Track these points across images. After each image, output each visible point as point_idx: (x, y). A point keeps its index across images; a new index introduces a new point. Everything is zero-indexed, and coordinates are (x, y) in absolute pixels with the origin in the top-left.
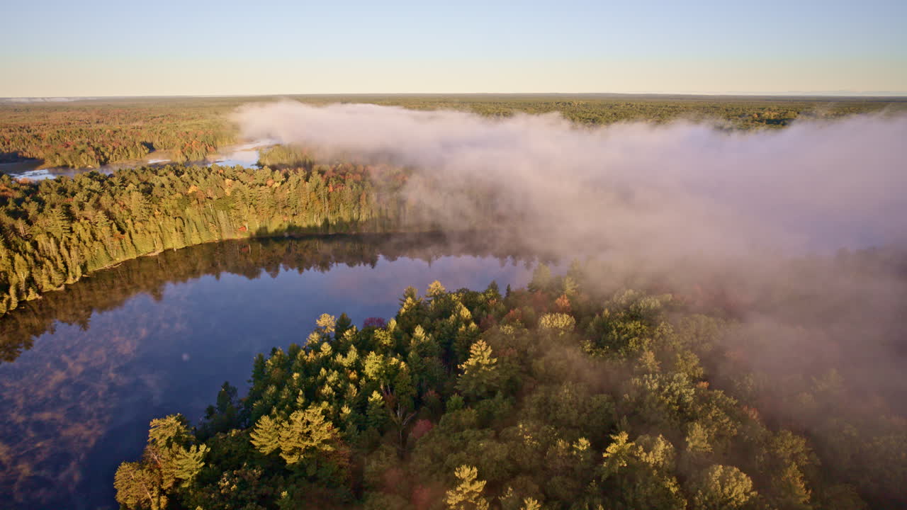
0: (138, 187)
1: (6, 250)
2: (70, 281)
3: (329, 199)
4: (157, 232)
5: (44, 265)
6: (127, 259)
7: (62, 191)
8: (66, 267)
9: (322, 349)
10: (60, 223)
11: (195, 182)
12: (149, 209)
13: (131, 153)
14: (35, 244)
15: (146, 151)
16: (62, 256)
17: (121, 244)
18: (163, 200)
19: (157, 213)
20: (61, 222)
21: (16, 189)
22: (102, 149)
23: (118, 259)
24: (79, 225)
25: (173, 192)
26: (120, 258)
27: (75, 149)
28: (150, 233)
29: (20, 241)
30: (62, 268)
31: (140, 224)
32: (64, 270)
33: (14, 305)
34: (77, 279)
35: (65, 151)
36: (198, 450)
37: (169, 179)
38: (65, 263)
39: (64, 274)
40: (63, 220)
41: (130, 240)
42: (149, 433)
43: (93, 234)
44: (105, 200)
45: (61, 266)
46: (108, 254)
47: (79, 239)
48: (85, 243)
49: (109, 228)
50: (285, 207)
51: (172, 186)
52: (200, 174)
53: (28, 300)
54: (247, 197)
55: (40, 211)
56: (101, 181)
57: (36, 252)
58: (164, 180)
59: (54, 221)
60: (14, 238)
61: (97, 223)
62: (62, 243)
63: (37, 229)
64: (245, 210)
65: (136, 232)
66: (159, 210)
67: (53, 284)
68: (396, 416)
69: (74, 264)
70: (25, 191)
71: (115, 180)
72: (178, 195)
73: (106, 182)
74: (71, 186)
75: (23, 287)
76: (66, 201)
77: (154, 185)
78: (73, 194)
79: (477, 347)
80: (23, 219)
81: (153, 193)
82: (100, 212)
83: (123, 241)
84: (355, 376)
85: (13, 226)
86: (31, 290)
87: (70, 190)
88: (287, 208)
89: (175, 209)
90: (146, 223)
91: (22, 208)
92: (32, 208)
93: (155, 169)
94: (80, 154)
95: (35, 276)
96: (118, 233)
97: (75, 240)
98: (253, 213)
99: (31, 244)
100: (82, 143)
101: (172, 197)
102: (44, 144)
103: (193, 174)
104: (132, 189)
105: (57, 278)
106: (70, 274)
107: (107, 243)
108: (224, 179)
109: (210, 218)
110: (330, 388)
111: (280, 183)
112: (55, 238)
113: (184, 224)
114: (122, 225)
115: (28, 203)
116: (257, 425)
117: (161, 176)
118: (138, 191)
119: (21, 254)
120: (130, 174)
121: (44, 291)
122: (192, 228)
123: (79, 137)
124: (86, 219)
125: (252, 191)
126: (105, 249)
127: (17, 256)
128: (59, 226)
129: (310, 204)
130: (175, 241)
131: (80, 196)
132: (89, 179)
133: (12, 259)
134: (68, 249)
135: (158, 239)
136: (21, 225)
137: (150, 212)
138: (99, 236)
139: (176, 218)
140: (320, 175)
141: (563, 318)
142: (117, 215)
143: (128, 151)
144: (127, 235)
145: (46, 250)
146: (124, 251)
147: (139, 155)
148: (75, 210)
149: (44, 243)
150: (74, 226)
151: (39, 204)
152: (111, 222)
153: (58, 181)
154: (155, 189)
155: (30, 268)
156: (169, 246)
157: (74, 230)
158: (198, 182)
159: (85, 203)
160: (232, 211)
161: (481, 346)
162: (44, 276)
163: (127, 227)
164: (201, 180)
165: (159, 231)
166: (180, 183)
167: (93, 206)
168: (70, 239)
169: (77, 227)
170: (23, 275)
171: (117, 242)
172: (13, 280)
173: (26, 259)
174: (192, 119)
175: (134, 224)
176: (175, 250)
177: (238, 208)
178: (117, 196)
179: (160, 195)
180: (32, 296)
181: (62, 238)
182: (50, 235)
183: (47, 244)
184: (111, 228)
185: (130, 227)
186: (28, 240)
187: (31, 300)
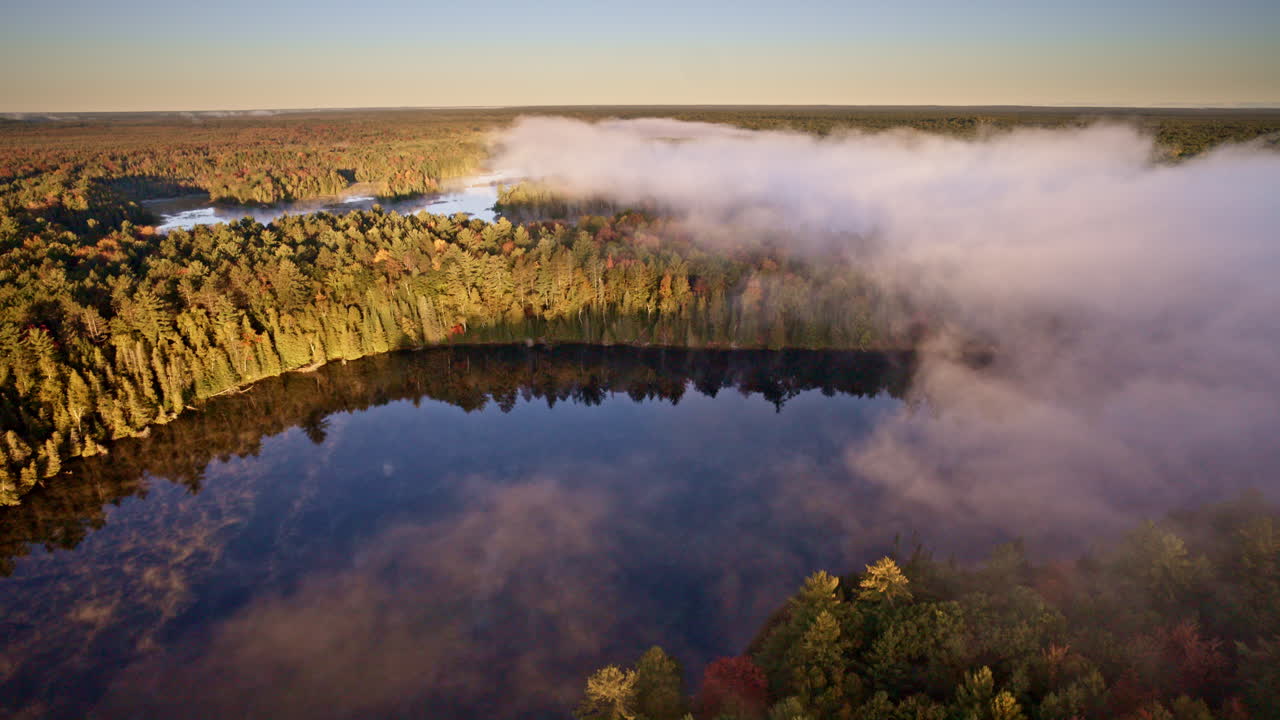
0: (295, 249)
1: (54, 365)
2: (162, 420)
3: (605, 281)
4: (315, 332)
5: (120, 391)
6: (265, 376)
8: (158, 391)
10: (154, 315)
11: (386, 243)
12: (307, 288)
14: (110, 353)
15: (344, 184)
16: (153, 373)
17: (256, 350)
18: (331, 274)
19: (319, 296)
20: (156, 313)
21: (128, 246)
23: (249, 377)
24: (189, 318)
25: (349, 260)
26: (253, 376)
28: (304, 332)
29: (85, 347)
30: (151, 396)
31: (289, 317)
32: (154, 399)
34: (174, 416)
37: (347, 237)
38: (157, 387)
39: (153, 407)
40: (159, 310)
41: (271, 344)
43: (210, 334)
44: (239, 272)
45: (149, 392)
46: (232, 369)
47: (186, 343)
48: (194, 349)
49: (235, 325)
50: (530, 292)
51: (349, 249)
52: (397, 230)
53: (82, 456)
54: (467, 272)
55: (132, 291)
57: (108, 368)
58: (339, 237)
59: (145, 311)
60: (76, 341)
61: (218, 314)
62: (156, 350)
63: (120, 325)
64: (463, 295)
66: (323, 293)
67: (132, 425)
69: (173, 387)
75: (75, 433)
76: (178, 272)
77: (322, 246)
80: (98, 307)
81: (317, 261)
82: (226, 296)
83: (259, 346)
85: (79, 318)
86: (90, 437)
88: (534, 295)
89: (350, 290)
90: (299, 314)
91: (106, 284)
92: (122, 284)
93: (335, 215)
95: (103, 411)
96: (250, 331)
97: (178, 345)
98: (476, 303)
99: (103, 353)
101: (346, 270)
103: (387, 229)
105: (139, 415)
106: (164, 405)
107: (231, 348)
108: (433, 240)
109: (405, 308)
111: (524, 249)
112: (145, 341)
113: (362, 317)
114: (261, 317)
115: (119, 276)
118: (293, 258)
119: (81, 372)
121: (113, 439)
122: (374, 324)
124: (201, 306)
125: (476, 263)
126: (229, 361)
127: (75, 377)
128: (154, 319)
129: (573, 290)
130: (344, 347)
131: (195, 267)
133: (64, 380)
134: (166, 361)
135: (318, 344)
136: (91, 318)
137: (309, 295)
138: (220, 338)
139: (349, 306)
140: (591, 237)
142: (254, 302)
144: (265, 336)
145: (127, 362)
146: (259, 363)
147: (333, 189)
148: (186, 289)
149: (125, 350)
150: (179, 319)
152: (242, 312)
154: (322, 253)
155: (93, 397)
156: (336, 355)
157: (179, 326)
158: (392, 244)
159: (204, 277)
160: (441, 297)
162: (117, 412)
163: (268, 320)
164: (398, 239)
165: (320, 329)
166: (363, 244)
167: (217, 284)
168: (171, 342)
169: (186, 322)
170: (79, 411)
171: (248, 349)
172: (61, 419)
173: (87, 381)
175: (279, 316)
176: (345, 362)
177: (450, 292)
178: (258, 267)
179: (327, 266)
180: (90, 449)
181: (158, 339)
182: (139, 335)
183: (132, 352)
184: (240, 323)
185: (273, 322)
186: (100, 345)
187: (90, 457)
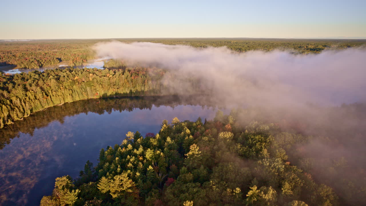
0: (54, 77)
2: (26, 116)
3: (132, 82)
4: (61, 96)
5: (15, 110)
6: (49, 107)
7: (23, 79)
8: (24, 110)
9: (128, 147)
10: (21, 92)
11: (77, 75)
12: (58, 86)
13: (52, 63)
14: (11, 101)
15: (58, 62)
16: (22, 106)
17: (47, 100)
18: (64, 82)
19: (62, 88)
20: (22, 92)
21: (4, 78)
22: (40, 61)
23: (45, 107)
24: (30, 93)
25: (68, 79)
26: (46, 107)
27: (29, 61)
28: (59, 96)
29: (5, 100)
30: (22, 111)
31: (55, 92)
32: (23, 112)
33: (2, 126)
34: (29, 115)
35: (25, 62)
36: (75, 192)
37: (67, 74)
38: (23, 109)
39: (23, 113)
40: (23, 91)
41: (50, 99)
42: (55, 183)
43: (35, 97)
44: (40, 82)
45: (22, 110)
46: (41, 105)
47: (30, 99)
48: (32, 100)
49: (42, 94)
50: (114, 85)
51: (68, 76)
52: (80, 72)
53: (8, 124)
54: (99, 81)
55: (14, 87)
56: (39, 75)
57: (11, 104)
58: (65, 74)
59: (19, 91)
60: (3, 99)
61: (37, 92)
62: (22, 100)
63: (12, 95)
64: (98, 86)
65: (53, 96)
66: (62, 87)
67: (19, 117)
68: (159, 176)
69: (27, 109)
70: (8, 79)
71: (45, 74)
72: (70, 80)
73: (41, 75)
74: (27, 77)
75: (6, 119)
76: (24, 83)
77: (60, 76)
78: (27, 80)
80: (6, 91)
81: (60, 79)
82: (38, 88)
83: (48, 100)
84: (142, 158)
85: (2, 93)
86: (9, 120)
87: (26, 78)
88: (115, 86)
89: (69, 86)
90: (57, 92)
91: (6, 86)
92: (10, 86)
93: (61, 69)
94: (31, 63)
95: (11, 114)
96: (45, 96)
97: (28, 99)
98: (101, 88)
99: (10, 101)
100: (32, 58)
101: (68, 81)
102: (17, 59)
103: (77, 72)
104: (51, 78)
105: (20, 115)
106: (26, 113)
107: (41, 100)
108: (89, 74)
109: (83, 90)
110: (131, 164)
111: (112, 75)
112: (19, 98)
113: (73, 92)
114: (47, 93)
115: (8, 84)
116: (100, 181)
117: (63, 72)
118: (54, 79)
119: (5, 105)
120: (51, 71)
121: (15, 120)
122: (76, 94)
123: (31, 56)
124: (32, 90)
125: (101, 78)
126: (40, 103)
127: (4, 106)
128: (21, 93)
129: (124, 84)
130: (69, 99)
131: (30, 81)
132: (34, 74)
134: (25, 103)
135: (62, 99)
136: (5, 93)
137: (59, 87)
138: (38, 97)
139: (69, 90)
140: (128, 72)
141: (229, 134)
142: (45, 89)
143: (51, 62)
144: (49, 97)
145: (15, 103)
146: (48, 103)
147: (55, 63)
148: (28, 87)
149: (15, 101)
150: (27, 93)
151: (13, 84)
152: (43, 91)
153: (22, 74)
154: (61, 78)
155: (9, 111)
156: (67, 101)
157: (27, 95)
158: (79, 75)
159: (32, 84)
160: (92, 87)
162: (15, 114)
163: (49, 94)
164: (80, 74)
165: (62, 95)
166: (71, 76)
167: (35, 85)
168: (26, 99)
169: (29, 94)
170: (6, 114)
171: (45, 100)
172: (2, 116)
173: (7, 107)
174: (77, 48)
175: (52, 92)
176: (69, 103)
177: (95, 86)
178: (45, 81)
179: (63, 80)
180: (10, 122)
181: (22, 98)
182: (17, 97)
183: (16, 101)
184: (43, 94)
185: (51, 94)
186: (8, 99)
187: (9, 124)
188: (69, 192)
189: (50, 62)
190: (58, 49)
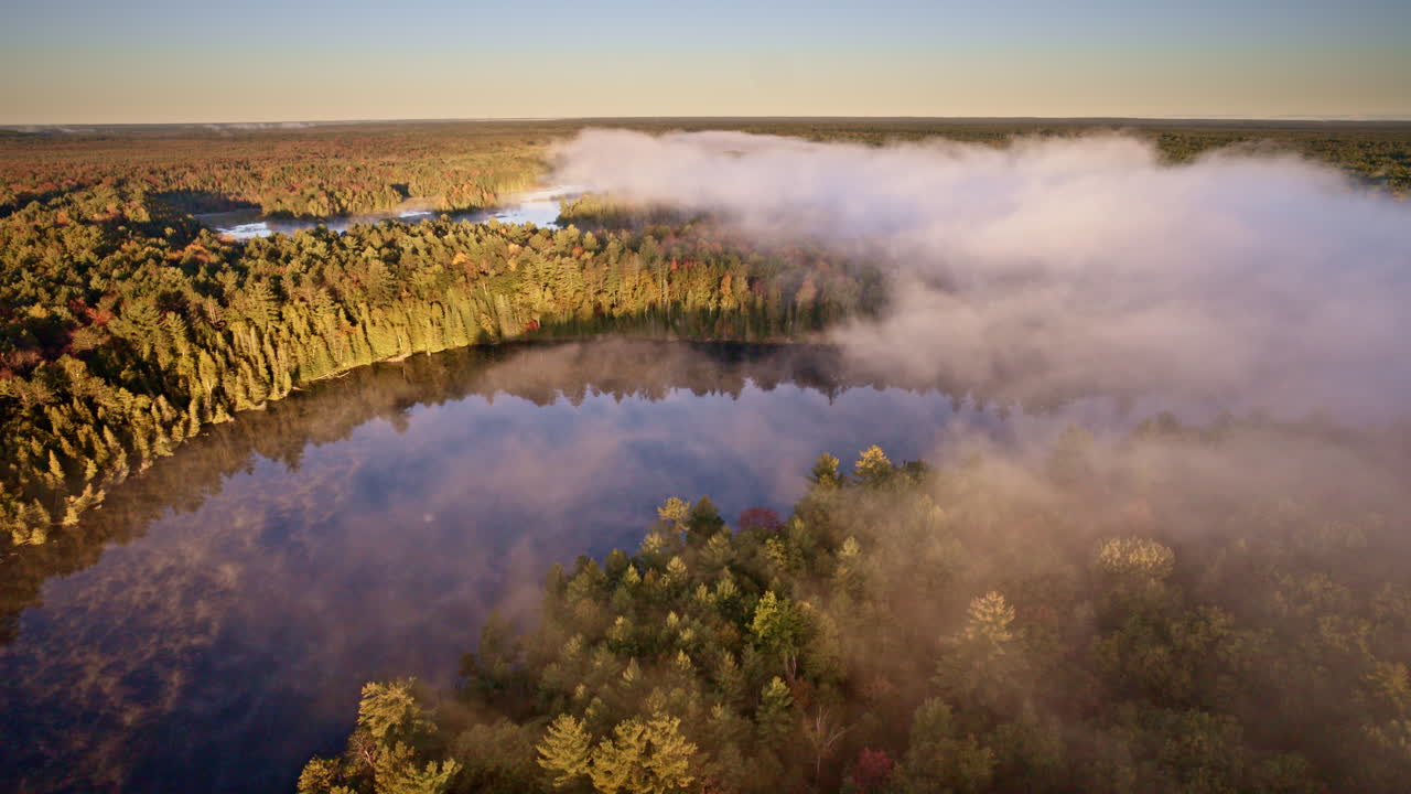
0: (379, 250)
1: (188, 345)
2: (275, 396)
3: (670, 282)
4: (403, 325)
5: (239, 370)
6: (359, 364)
7: (274, 255)
8: (271, 373)
9: (669, 568)
10: (264, 305)
11: (463, 247)
12: (393, 286)
13: (378, 202)
14: (229, 337)
15: (399, 199)
16: (266, 357)
17: (350, 340)
18: (414, 274)
19: (405, 294)
20: (266, 303)
21: (215, 250)
22: (338, 194)
23: (344, 365)
24: (292, 310)
25: (430, 262)
26: (348, 364)
27: (302, 193)
28: (393, 325)
29: (208, 332)
30: (265, 376)
31: (379, 311)
32: (267, 378)
33: (195, 429)
34: (285, 394)
35: (289, 197)
37: (425, 241)
38: (269, 368)
39: (267, 384)
40: (271, 300)
41: (364, 336)
42: (358, 707)
43: (311, 325)
44: (332, 273)
45: (263, 372)
46: (330, 356)
47: (291, 331)
48: (298, 337)
49: (333, 316)
50: (599, 292)
51: (429, 252)
52: (471, 236)
53: (215, 422)
54: (541, 273)
55: (240, 285)
56: (329, 241)
57: (229, 349)
58: (418, 241)
59: (256, 300)
60: (201, 326)
61: (317, 307)
62: (266, 337)
63: (234, 314)
64: (538, 294)
65: (374, 324)
66: (408, 291)
67: (251, 399)
68: (814, 729)
69: (282, 369)
70: (225, 253)
71: (348, 241)
72: (437, 267)
73: (334, 244)
74: (287, 247)
75: (207, 404)
76: (276, 270)
77: (402, 249)
78: (288, 260)
79: (986, 606)
80: (214, 297)
81: (400, 262)
82: (323, 290)
83: (353, 337)
85: (201, 306)
86: (219, 407)
87: (284, 254)
88: (603, 294)
89: (432, 289)
90: (387, 309)
91: (216, 280)
92: (229, 280)
93: (407, 226)
94: (309, 201)
95: (226, 386)
96: (345, 323)
97: (284, 333)
98: (549, 301)
99: (224, 336)
100: (312, 185)
101: (429, 270)
102: (265, 186)
103: (462, 234)
104: (370, 255)
105: (257, 390)
106: (275, 384)
107: (330, 338)
108: (507, 245)
109: (483, 305)
110: (687, 657)
111: (593, 253)
112: (257, 328)
113: (444, 313)
114: (353, 312)
115: (224, 272)
117: (413, 236)
118: (379, 259)
119: (208, 352)
120: (370, 232)
121: (237, 410)
122: (455, 321)
123: (310, 177)
124: (302, 299)
125: (549, 264)
126: (327, 349)
127: (203, 355)
128: (264, 309)
129: (640, 289)
130: (429, 340)
131: (295, 265)
132: (313, 238)
133: (195, 357)
134: (275, 346)
135: (405, 337)
136: (211, 306)
137: (395, 293)
138: (319, 327)
139: (432, 304)
140: (657, 242)
142: (347, 296)
143: (372, 198)
144: (359, 327)
145: (243, 345)
146: (353, 352)
147: (387, 202)
148: (288, 285)
149: (241, 336)
150: (284, 310)
151: (240, 275)
152: (338, 306)
153: (272, 240)
154: (403, 256)
155: (219, 374)
156: (421, 348)
157: (284, 316)
158: (468, 248)
159: (303, 275)
160: (517, 295)
161: (994, 605)
162: (239, 387)
163: (360, 314)
164: (473, 244)
165: (406, 322)
166: (441, 248)
167: (314, 280)
168: (278, 330)
169: (290, 313)
170: (209, 384)
171: (344, 338)
172: (196, 390)
173: (215, 359)
174: (466, 152)
175: (370, 311)
176: (429, 354)
177: (526, 291)
178: (348, 266)
179: (410, 266)
180: (220, 417)
181: (267, 328)
182: (251, 323)
183: (247, 337)
184: (337, 315)
185: (365, 316)
186: (220, 330)
187: (219, 424)
188: (414, 772)
189: (369, 198)
190: (398, 155)
